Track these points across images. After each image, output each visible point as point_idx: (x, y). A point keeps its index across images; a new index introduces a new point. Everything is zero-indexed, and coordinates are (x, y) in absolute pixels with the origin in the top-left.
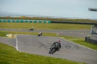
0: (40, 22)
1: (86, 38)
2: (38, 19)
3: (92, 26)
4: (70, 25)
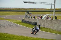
1: (22, 20)
3: (26, 12)
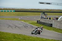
0: (8, 11)
1: (37, 21)
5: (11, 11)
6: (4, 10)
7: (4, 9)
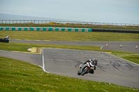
0: (76, 30)
2: (73, 25)
4: (120, 34)
5: (83, 31)
6: (69, 27)
7: (68, 25)
